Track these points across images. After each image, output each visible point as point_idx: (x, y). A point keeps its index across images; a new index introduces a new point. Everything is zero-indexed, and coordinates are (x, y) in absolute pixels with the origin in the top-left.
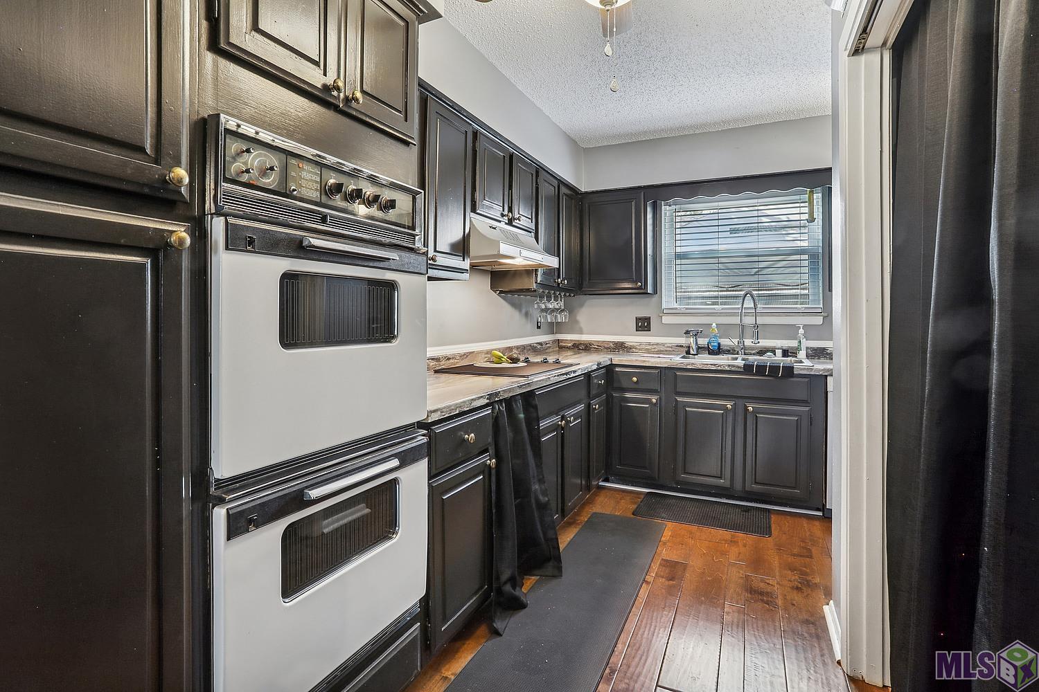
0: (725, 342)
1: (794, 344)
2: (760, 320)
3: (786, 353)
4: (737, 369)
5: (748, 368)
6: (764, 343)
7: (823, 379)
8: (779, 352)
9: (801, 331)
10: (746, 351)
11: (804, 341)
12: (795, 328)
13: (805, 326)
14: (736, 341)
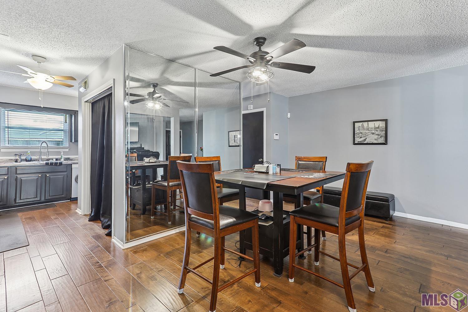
0: (33, 157)
1: (60, 157)
2: (49, 150)
3: (57, 160)
4: (43, 165)
5: (47, 164)
6: (50, 157)
7: (71, 165)
8: (54, 160)
9: (62, 153)
10: (42, 160)
11: (63, 156)
12: (60, 152)
13: (63, 152)
14: (38, 157)
